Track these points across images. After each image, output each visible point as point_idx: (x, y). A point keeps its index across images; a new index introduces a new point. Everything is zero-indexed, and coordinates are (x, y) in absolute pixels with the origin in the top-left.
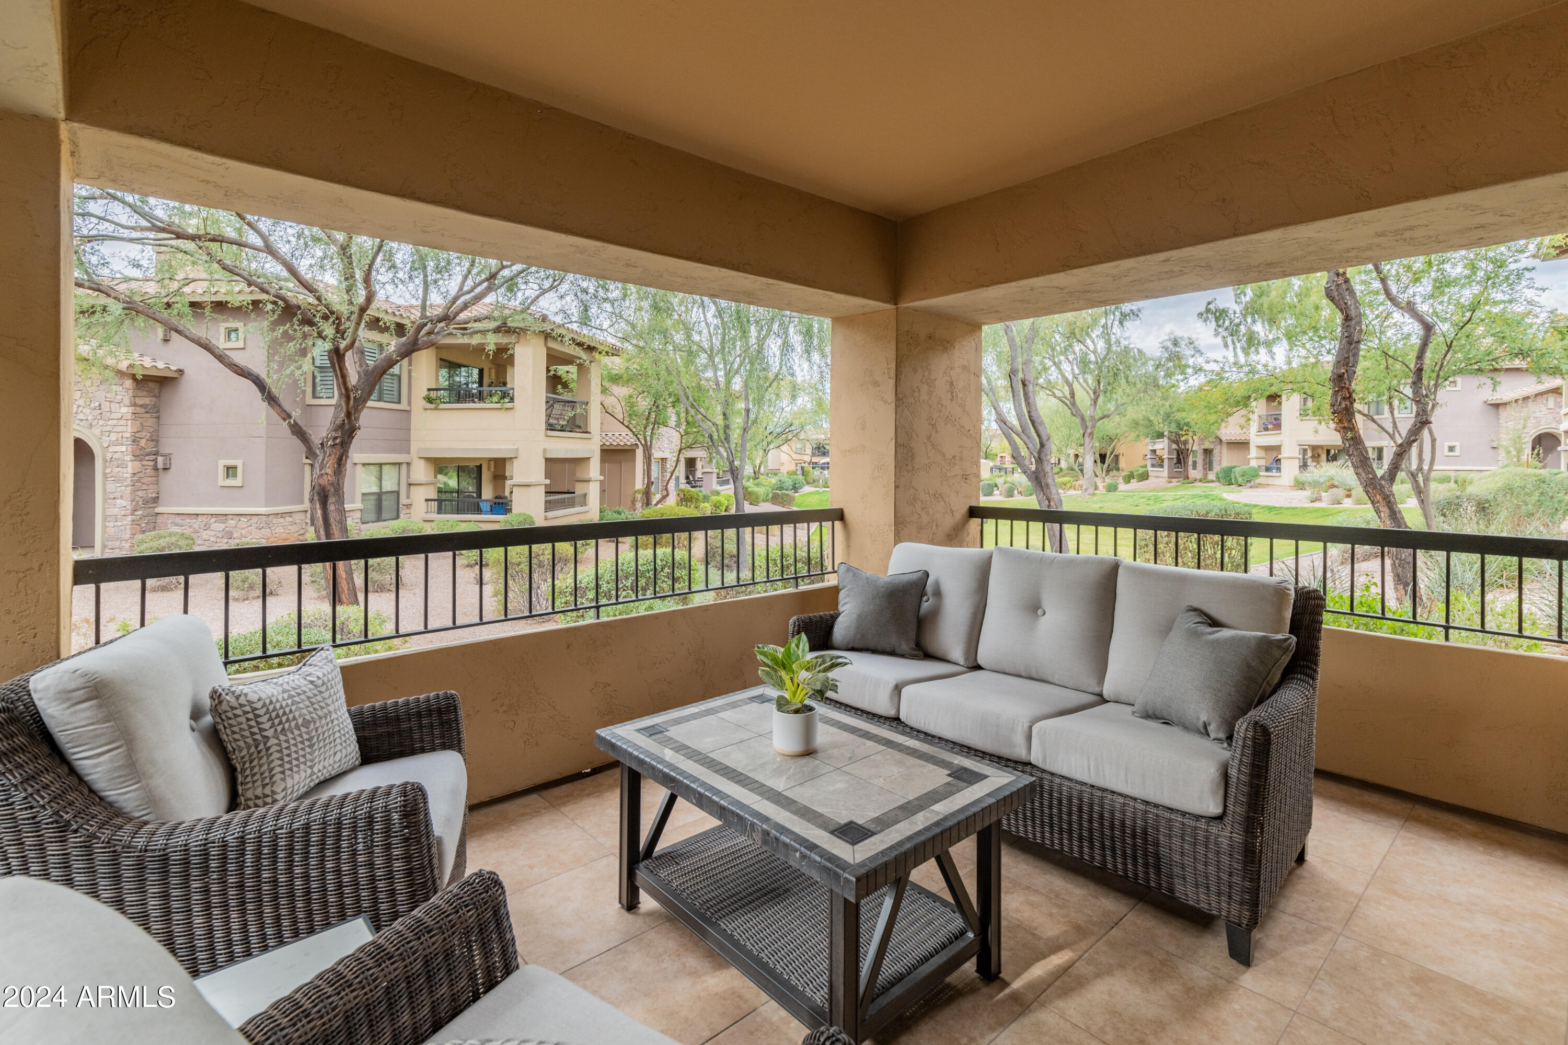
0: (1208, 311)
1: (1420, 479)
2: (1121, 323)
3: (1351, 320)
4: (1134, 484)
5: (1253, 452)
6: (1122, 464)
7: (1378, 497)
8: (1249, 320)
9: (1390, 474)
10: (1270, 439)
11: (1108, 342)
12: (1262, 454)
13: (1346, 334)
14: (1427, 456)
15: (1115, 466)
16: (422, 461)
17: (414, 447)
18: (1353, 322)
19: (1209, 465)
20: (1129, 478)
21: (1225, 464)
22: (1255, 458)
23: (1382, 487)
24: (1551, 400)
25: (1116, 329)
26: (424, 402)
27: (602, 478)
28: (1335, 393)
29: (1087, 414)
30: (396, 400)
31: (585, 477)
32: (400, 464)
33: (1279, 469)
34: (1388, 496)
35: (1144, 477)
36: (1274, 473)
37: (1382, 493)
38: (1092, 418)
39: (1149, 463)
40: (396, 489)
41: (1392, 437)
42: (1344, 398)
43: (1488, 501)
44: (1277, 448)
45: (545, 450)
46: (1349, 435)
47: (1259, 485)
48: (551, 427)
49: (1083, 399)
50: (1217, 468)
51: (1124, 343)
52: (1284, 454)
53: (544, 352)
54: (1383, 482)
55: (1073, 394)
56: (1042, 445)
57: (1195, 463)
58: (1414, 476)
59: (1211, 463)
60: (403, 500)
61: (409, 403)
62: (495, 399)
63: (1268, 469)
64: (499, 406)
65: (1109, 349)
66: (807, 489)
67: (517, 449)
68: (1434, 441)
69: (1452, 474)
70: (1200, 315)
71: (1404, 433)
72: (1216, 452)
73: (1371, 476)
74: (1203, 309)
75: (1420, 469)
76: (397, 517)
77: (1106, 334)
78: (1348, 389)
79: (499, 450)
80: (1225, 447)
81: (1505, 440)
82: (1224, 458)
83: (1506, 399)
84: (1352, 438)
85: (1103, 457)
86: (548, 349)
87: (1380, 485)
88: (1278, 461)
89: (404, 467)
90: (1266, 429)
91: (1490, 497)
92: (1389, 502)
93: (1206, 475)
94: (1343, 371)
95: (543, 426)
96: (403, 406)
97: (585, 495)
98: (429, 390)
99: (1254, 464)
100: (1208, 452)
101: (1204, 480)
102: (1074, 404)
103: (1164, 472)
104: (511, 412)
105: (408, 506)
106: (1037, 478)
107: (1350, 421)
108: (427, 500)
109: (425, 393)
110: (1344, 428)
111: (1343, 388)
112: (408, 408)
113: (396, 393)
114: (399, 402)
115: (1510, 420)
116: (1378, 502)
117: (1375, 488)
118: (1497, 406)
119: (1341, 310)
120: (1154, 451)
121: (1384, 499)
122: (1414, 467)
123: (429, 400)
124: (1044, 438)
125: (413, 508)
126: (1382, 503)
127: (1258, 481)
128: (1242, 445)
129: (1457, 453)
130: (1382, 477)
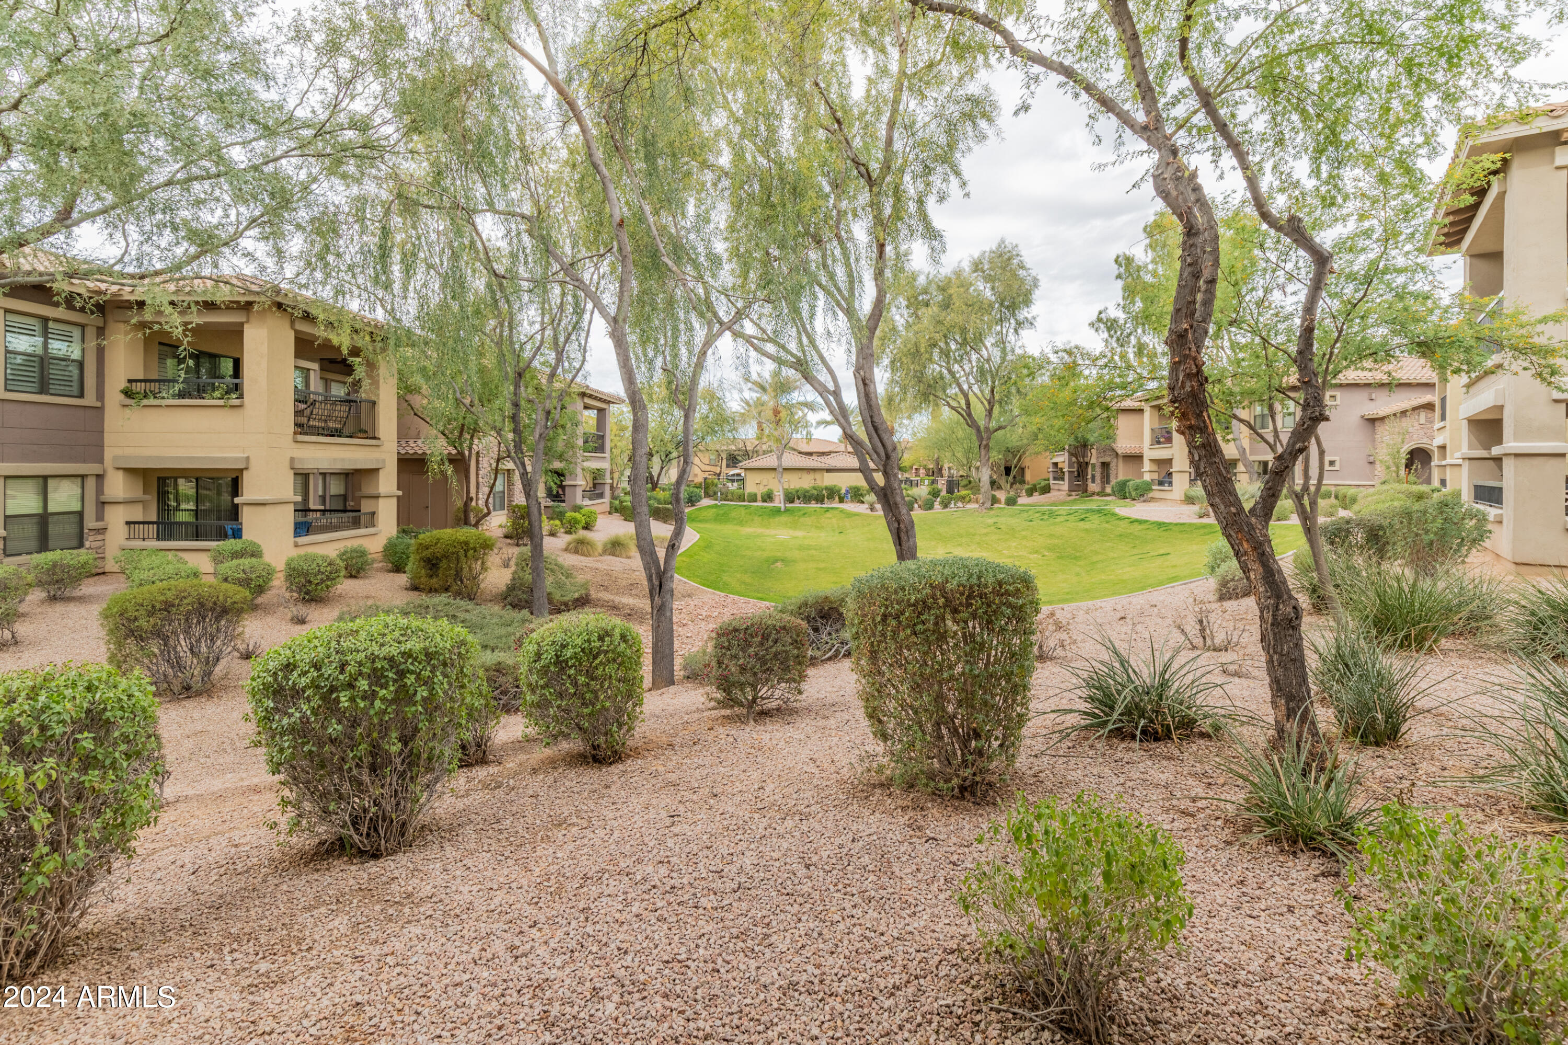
0: (1099, 320)
1: (1306, 501)
2: (1016, 331)
3: (1197, 234)
4: (1036, 498)
5: (1147, 466)
6: (1028, 477)
7: (1245, 545)
8: (1140, 331)
9: (1264, 507)
10: (1162, 453)
11: (1004, 351)
12: (1155, 468)
13: (1189, 260)
14: (1314, 472)
15: (1020, 478)
16: (120, 474)
17: (108, 454)
18: (1200, 239)
19: (1106, 479)
20: (1030, 493)
21: (1121, 477)
22: (1148, 472)
23: (1252, 527)
24: (1423, 415)
25: (1011, 337)
26: (122, 396)
27: (400, 493)
28: (1175, 367)
29: (982, 423)
30: (75, 390)
31: (372, 491)
32: (83, 477)
33: (1170, 484)
34: (1261, 544)
35: (1046, 490)
36: (1166, 488)
37: (1251, 538)
38: (987, 429)
39: (1051, 476)
40: (76, 507)
41: (1273, 448)
42: (1189, 376)
43: (1381, 527)
44: (1169, 462)
45: (292, 460)
46: (1199, 440)
47: (1152, 499)
48: (302, 428)
49: (979, 410)
50: (1113, 481)
51: (1019, 351)
52: (1175, 467)
53: (292, 335)
54: (1253, 520)
55: (968, 404)
56: (888, 457)
57: (1093, 477)
58: (1298, 497)
59: (1108, 476)
60: (90, 522)
61: (100, 396)
62: (217, 394)
63: (1161, 483)
64: (221, 402)
65: (1003, 359)
66: (706, 502)
67: (248, 458)
68: (1322, 453)
69: (1333, 489)
70: (1092, 325)
71: (1285, 438)
72: (1113, 465)
73: (1233, 510)
74: (1094, 318)
75: (1306, 488)
76: (81, 545)
77: (1001, 343)
78: (1195, 359)
79: (224, 459)
80: (1121, 460)
81: (1383, 454)
82: (1120, 472)
83: (1381, 414)
84: (1203, 445)
85: (1008, 470)
86: (297, 332)
87: (1249, 524)
88: (1170, 474)
89: (91, 483)
90: (1159, 443)
91: (1386, 523)
92: (1263, 554)
93: (1103, 488)
94: (1185, 326)
95: (291, 428)
96: (90, 399)
97: (373, 513)
98: (130, 381)
99: (1147, 477)
100: (1105, 465)
101: (1102, 493)
102: (969, 415)
103: (1065, 485)
104: (236, 412)
105: (102, 531)
106: (885, 495)
107: (1199, 416)
108: (128, 523)
109: (123, 385)
110: (1190, 427)
111: (1186, 357)
112: (99, 404)
113: (75, 385)
114: (81, 395)
115: (1385, 433)
116: (1246, 553)
117: (1240, 530)
118: (1373, 422)
119: (1180, 217)
120: (1056, 464)
121: (1255, 549)
122: (1298, 488)
123: (127, 393)
124: (890, 448)
125: (108, 536)
126: (1252, 556)
127: (1151, 495)
128: (1137, 458)
129: (1337, 468)
130: (1252, 511)
